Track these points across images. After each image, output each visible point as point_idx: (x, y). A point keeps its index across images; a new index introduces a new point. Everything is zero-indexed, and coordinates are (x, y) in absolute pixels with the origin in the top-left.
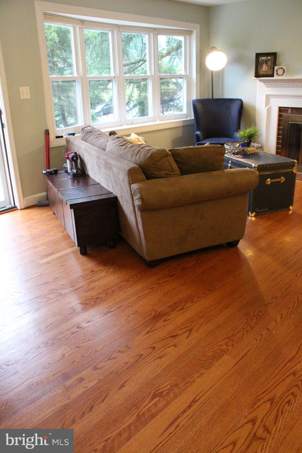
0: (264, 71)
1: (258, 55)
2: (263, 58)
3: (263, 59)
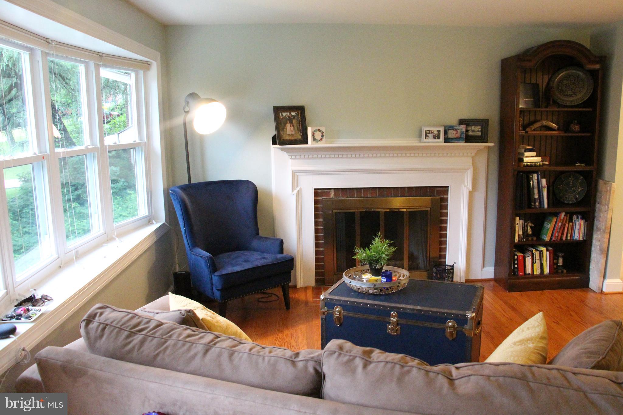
0: (289, 135)
1: (277, 110)
2: (284, 114)
3: (285, 116)
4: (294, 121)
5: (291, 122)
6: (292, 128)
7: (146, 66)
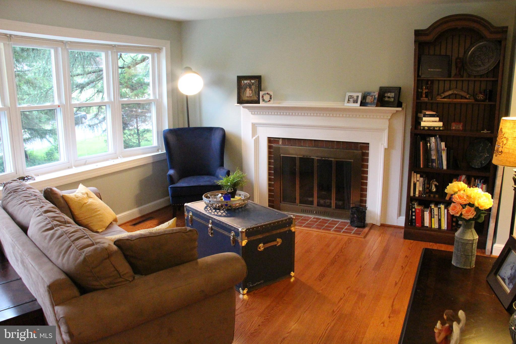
0: (248, 97)
1: (240, 79)
2: (245, 82)
3: (246, 83)
4: (253, 87)
5: (250, 88)
6: (251, 92)
7: (158, 50)
